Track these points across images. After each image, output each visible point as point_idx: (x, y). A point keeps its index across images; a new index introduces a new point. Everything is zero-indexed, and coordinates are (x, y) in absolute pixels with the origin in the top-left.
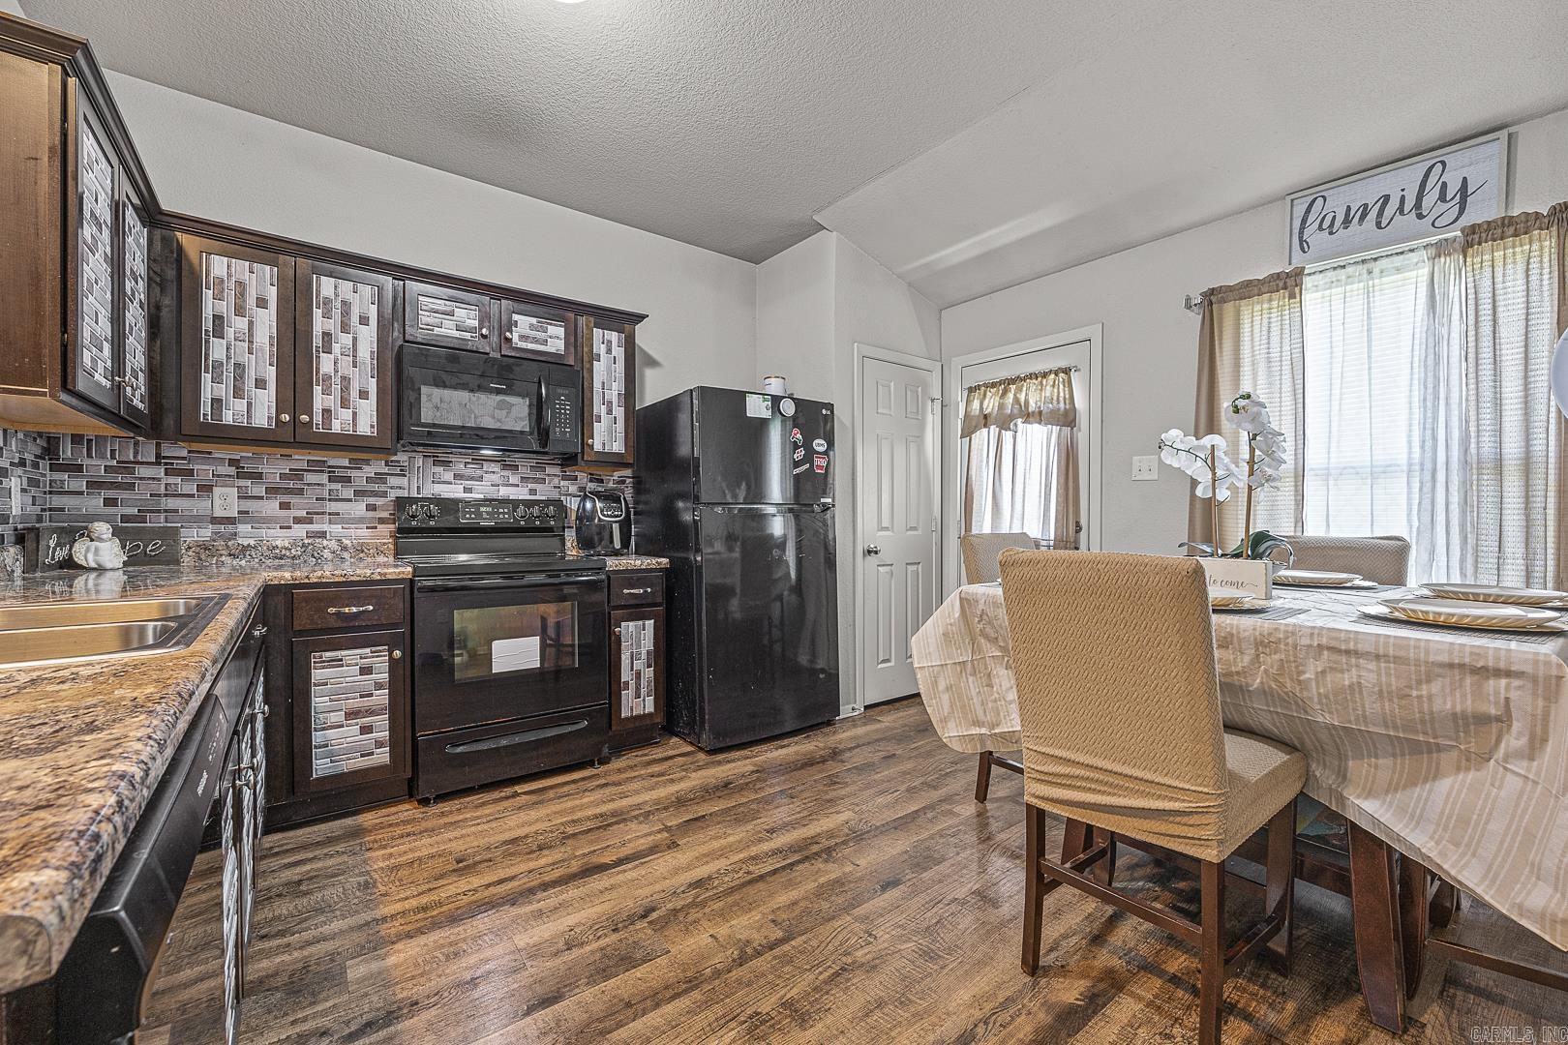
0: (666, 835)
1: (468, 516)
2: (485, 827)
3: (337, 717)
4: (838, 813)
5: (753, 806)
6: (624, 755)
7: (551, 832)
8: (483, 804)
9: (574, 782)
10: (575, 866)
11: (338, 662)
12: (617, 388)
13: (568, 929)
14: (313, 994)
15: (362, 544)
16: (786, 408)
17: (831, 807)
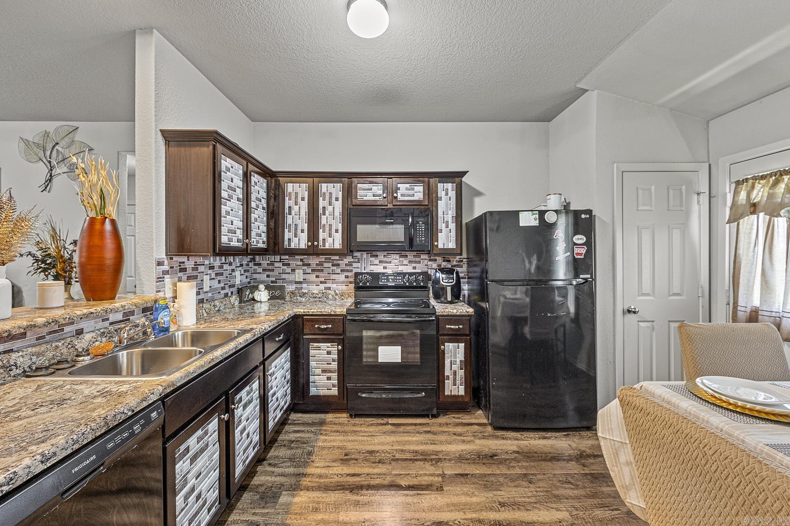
0: (440, 479)
1: (383, 281)
2: (365, 438)
3: (318, 371)
4: (558, 510)
5: (501, 479)
6: (448, 415)
7: (389, 453)
8: (372, 425)
9: (415, 425)
10: (387, 480)
11: (319, 348)
12: (452, 213)
13: (363, 520)
14: (266, 503)
15: (343, 293)
16: (550, 218)
17: (555, 502)
